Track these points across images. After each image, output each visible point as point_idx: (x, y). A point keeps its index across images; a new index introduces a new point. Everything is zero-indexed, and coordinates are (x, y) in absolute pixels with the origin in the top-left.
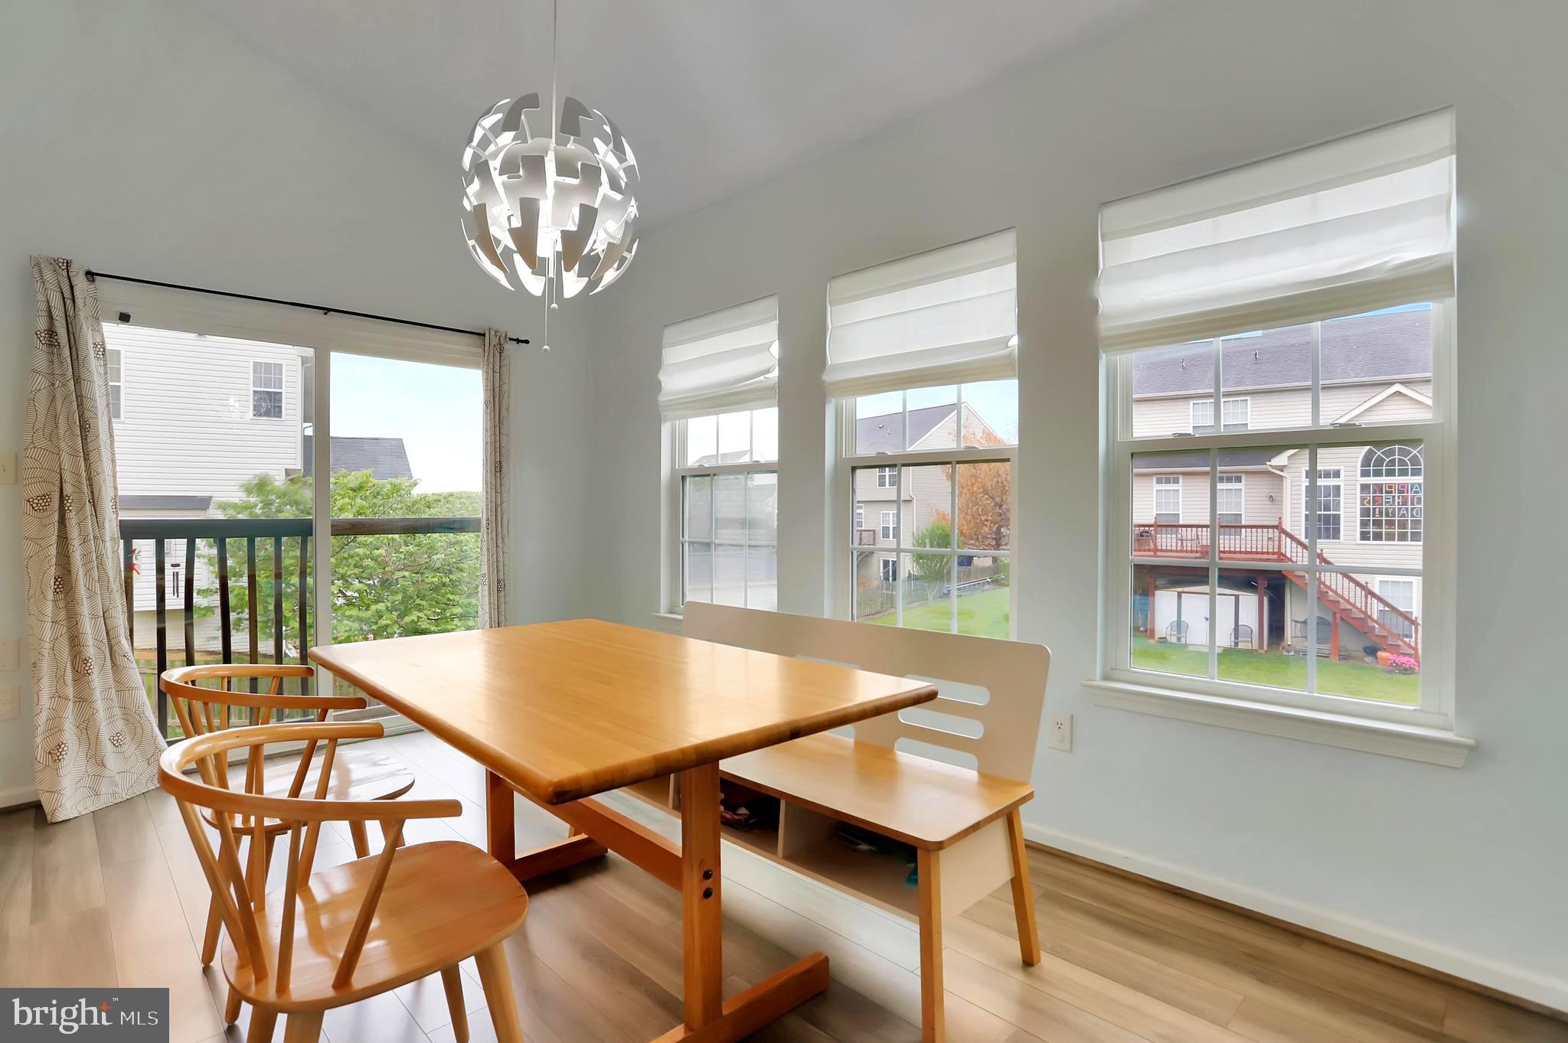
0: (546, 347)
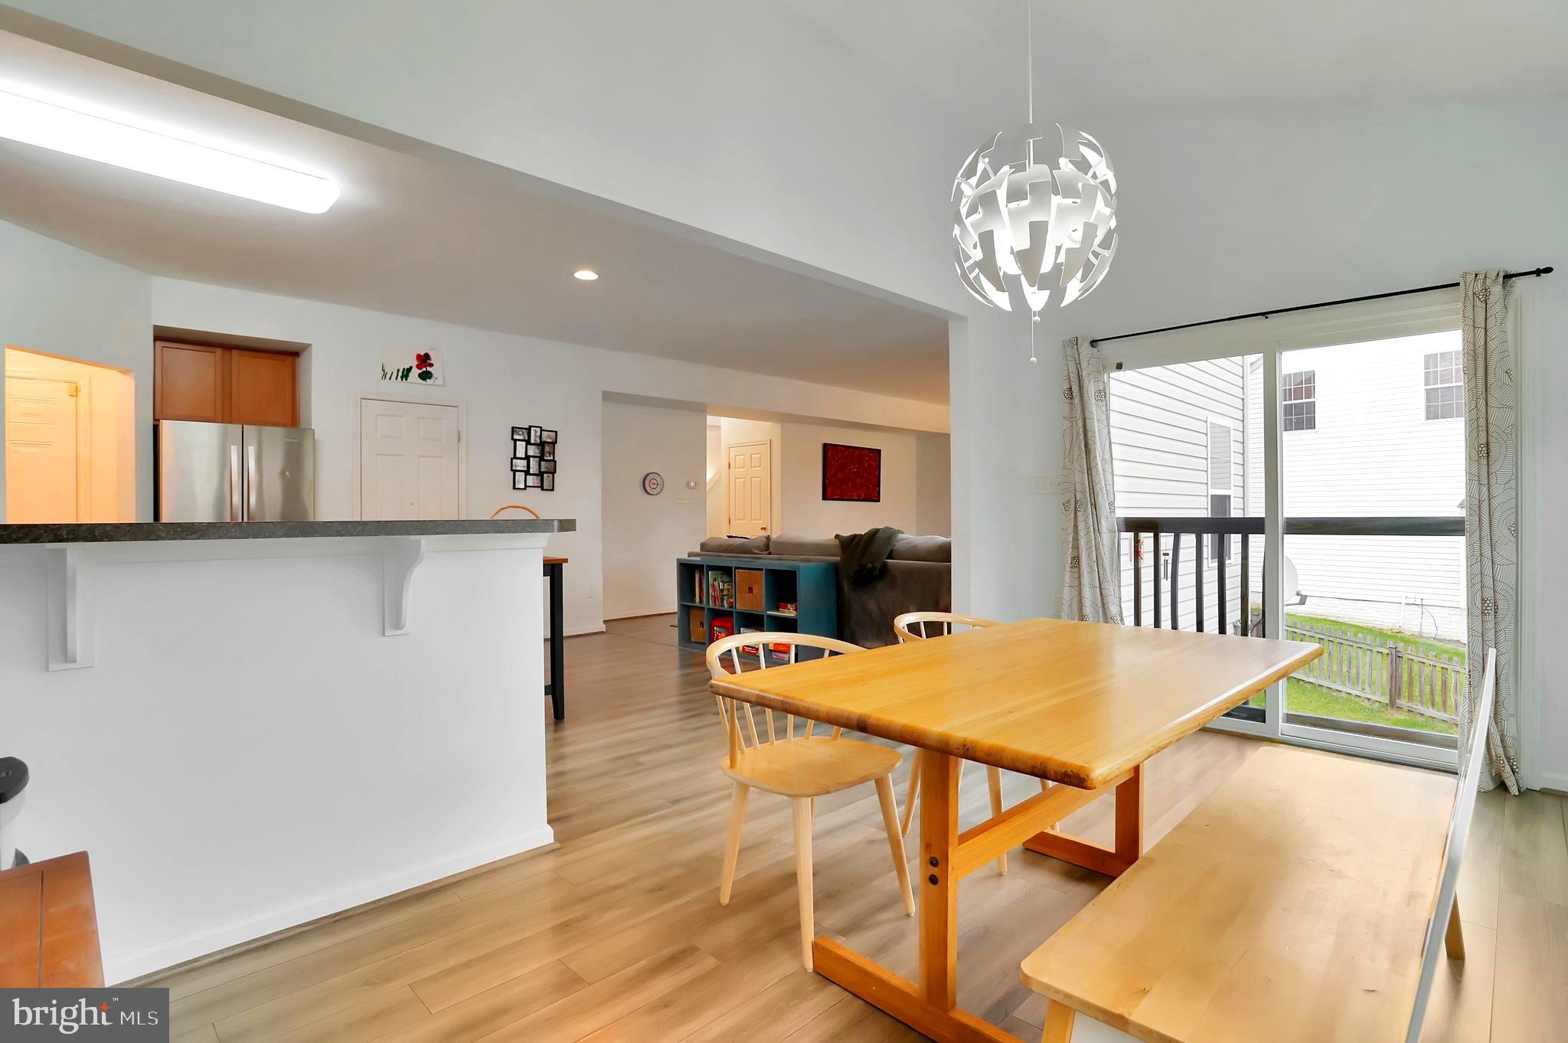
0: (1033, 359)
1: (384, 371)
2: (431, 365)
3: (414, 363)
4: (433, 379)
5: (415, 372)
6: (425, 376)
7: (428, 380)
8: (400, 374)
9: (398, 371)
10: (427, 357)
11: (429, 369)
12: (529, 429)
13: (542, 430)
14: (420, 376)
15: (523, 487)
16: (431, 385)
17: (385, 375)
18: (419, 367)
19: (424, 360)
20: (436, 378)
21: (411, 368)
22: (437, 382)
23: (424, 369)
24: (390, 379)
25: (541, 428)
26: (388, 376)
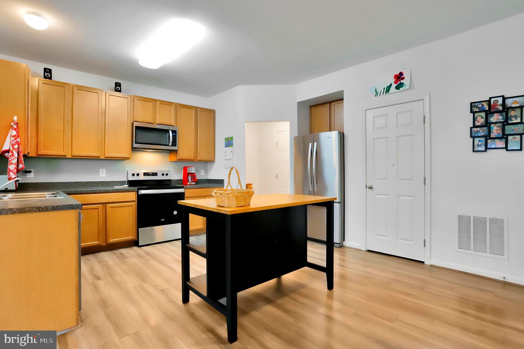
1: (376, 91)
2: (403, 79)
3: (393, 80)
4: (403, 87)
5: (394, 86)
6: (400, 86)
7: (401, 88)
8: (385, 90)
10: (401, 74)
11: (402, 81)
13: (505, 99)
14: (397, 87)
15: (484, 150)
16: (401, 91)
17: (377, 94)
18: (396, 82)
19: (399, 77)
20: (406, 85)
21: (391, 84)
23: (399, 82)
24: (380, 95)
26: (379, 94)
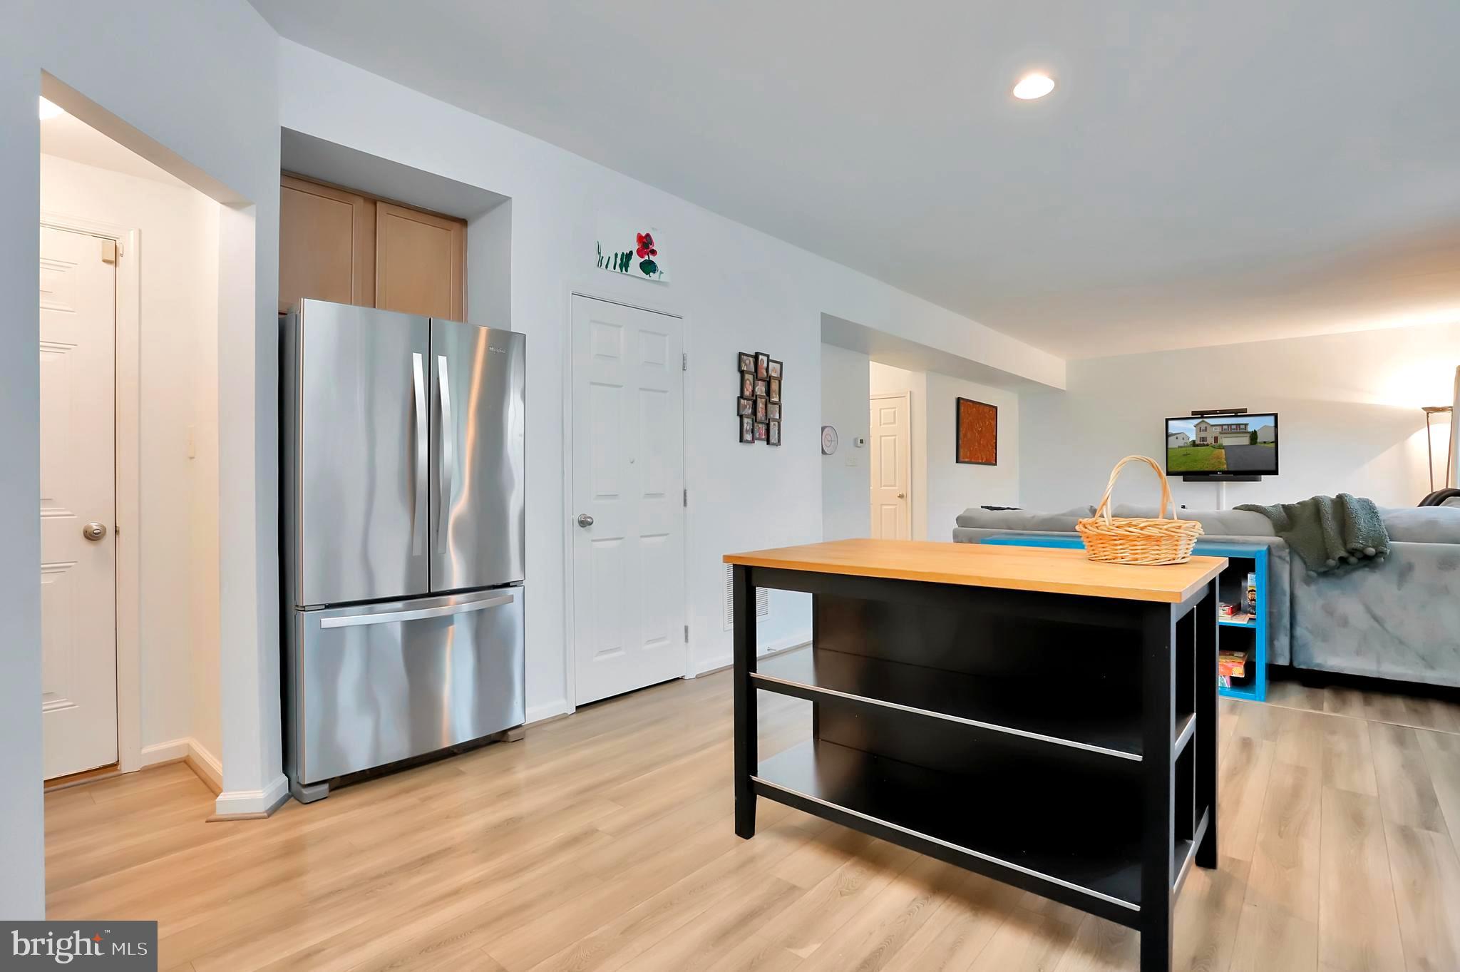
1: (600, 253)
2: (654, 252)
3: (635, 247)
4: (657, 274)
5: (636, 261)
6: (648, 267)
7: (651, 274)
8: (619, 261)
9: (616, 255)
10: (648, 238)
11: (652, 258)
12: (756, 356)
13: (769, 361)
14: (641, 265)
16: (654, 281)
17: (601, 260)
18: (640, 253)
19: (645, 243)
20: (661, 273)
21: (631, 253)
22: (663, 278)
23: (646, 258)
24: (607, 267)
25: (768, 356)
26: (605, 262)
